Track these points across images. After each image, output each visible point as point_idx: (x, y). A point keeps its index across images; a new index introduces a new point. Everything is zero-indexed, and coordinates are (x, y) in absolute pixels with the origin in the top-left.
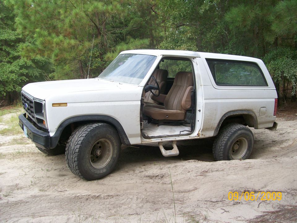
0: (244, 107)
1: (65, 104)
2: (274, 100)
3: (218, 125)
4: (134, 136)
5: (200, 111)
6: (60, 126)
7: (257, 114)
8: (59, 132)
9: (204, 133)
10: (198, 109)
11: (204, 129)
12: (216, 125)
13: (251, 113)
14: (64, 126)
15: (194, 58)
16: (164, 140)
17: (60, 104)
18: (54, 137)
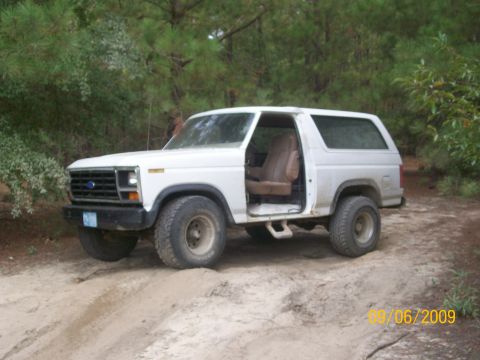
0: (363, 176)
1: (162, 170)
2: (398, 167)
3: (334, 200)
4: (239, 212)
5: (310, 181)
6: (158, 197)
7: (380, 186)
8: (157, 205)
9: (318, 210)
10: (307, 178)
11: (319, 205)
12: (331, 200)
13: (372, 184)
14: (162, 198)
15: (297, 114)
16: (273, 218)
17: (156, 171)
18: (152, 212)
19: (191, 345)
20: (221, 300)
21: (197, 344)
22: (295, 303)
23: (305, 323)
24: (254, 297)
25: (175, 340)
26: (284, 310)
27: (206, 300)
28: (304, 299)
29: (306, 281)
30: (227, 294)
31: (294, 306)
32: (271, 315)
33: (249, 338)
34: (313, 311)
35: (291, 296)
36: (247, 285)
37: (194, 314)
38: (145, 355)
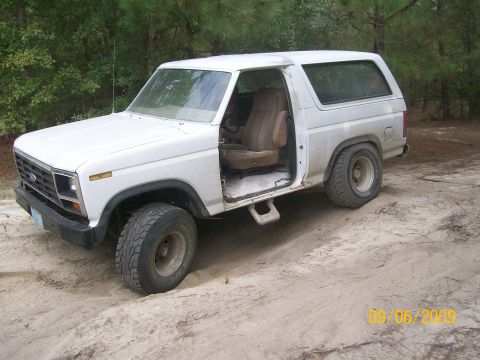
1: (109, 174)
2: (402, 114)
5: (301, 147)
6: (106, 208)
9: (310, 180)
10: (298, 144)
11: (311, 174)
13: (373, 139)
14: (112, 207)
15: (285, 67)
16: (256, 200)
17: (100, 176)
19: (350, 250)
20: (387, 216)
21: (355, 249)
22: (455, 224)
23: (457, 241)
24: (417, 216)
25: (338, 245)
26: (440, 229)
27: (374, 216)
28: (465, 221)
29: (470, 207)
30: (394, 212)
31: (453, 226)
32: (426, 232)
33: (398, 247)
34: (471, 232)
35: (452, 218)
36: (414, 206)
37: (362, 226)
38: (311, 254)
